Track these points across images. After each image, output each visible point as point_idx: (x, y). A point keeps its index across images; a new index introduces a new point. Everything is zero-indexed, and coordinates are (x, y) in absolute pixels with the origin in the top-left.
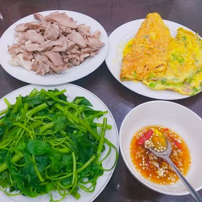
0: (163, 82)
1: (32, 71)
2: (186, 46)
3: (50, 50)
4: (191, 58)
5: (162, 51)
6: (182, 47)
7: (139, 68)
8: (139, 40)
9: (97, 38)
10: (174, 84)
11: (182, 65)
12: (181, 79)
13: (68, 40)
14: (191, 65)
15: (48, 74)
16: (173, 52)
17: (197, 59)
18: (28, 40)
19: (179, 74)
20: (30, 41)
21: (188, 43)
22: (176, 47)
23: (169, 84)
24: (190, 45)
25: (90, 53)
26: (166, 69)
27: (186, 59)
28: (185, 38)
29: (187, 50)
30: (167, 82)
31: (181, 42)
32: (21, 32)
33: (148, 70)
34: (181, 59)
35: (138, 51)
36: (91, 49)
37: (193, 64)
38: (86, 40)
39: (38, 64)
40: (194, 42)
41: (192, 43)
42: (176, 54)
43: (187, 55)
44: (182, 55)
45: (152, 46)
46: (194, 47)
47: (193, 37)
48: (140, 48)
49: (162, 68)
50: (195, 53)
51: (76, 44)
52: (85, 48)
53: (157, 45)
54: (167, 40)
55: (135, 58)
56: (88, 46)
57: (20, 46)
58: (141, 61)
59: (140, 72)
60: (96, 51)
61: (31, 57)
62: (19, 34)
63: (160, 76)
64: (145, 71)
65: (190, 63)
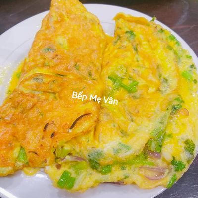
0: (94, 164)
2: (136, 50)
4: (151, 77)
5: (85, 74)
6: (129, 54)
7: (30, 135)
11: (134, 97)
14: (154, 93)
17: (165, 75)
19: (131, 127)
21: (140, 43)
22: (117, 57)
24: (145, 47)
26: (98, 121)
27: (141, 82)
28: (131, 33)
29: (140, 59)
30: (102, 161)
31: (125, 43)
33: (53, 135)
34: (130, 82)
35: (26, 91)
37: (159, 90)
40: (150, 38)
41: (149, 41)
43: (142, 70)
44: (131, 74)
45: (60, 69)
46: (153, 49)
47: (146, 28)
48: (32, 82)
49: (86, 124)
50: (159, 62)
53: (73, 63)
54: (95, 47)
55: (20, 110)
59: (32, 146)
64: (48, 142)
65: (152, 90)
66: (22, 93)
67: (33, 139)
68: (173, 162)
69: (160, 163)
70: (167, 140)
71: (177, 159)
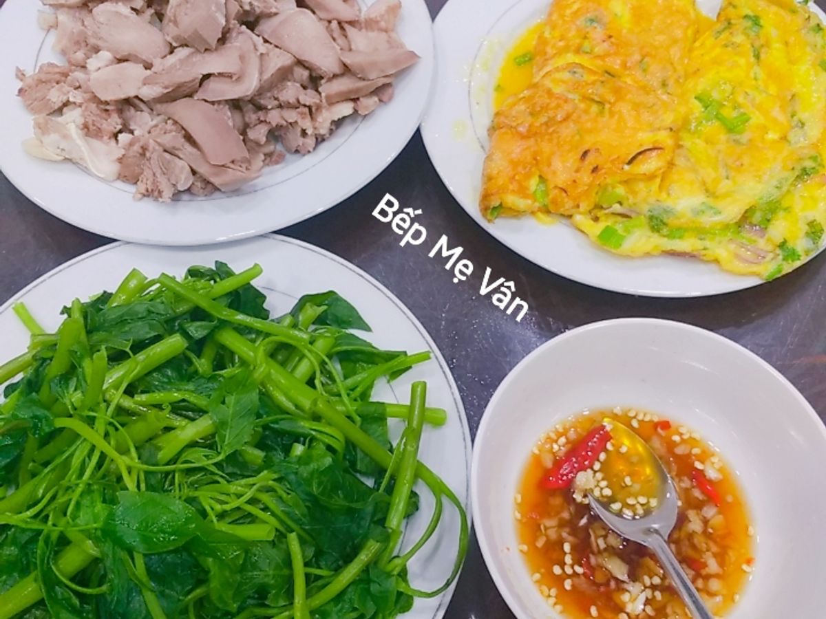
0: (657, 223)
1: (120, 185)
2: (757, 57)
3: (190, 95)
4: (777, 113)
5: (655, 83)
6: (742, 61)
7: (557, 164)
8: (562, 38)
9: (386, 31)
10: (701, 233)
11: (737, 142)
12: (732, 211)
13: (263, 48)
14: (774, 142)
15: (185, 197)
16: (702, 84)
17: (803, 115)
18: (97, 50)
19: (725, 185)
20: (105, 55)
21: (767, 45)
22: (716, 62)
23: (679, 232)
24: (775, 55)
25: (355, 100)
26: (671, 164)
27: (756, 119)
28: (756, 21)
29: (762, 75)
30: (671, 221)
31: (739, 39)
32: (70, 7)
33: (595, 170)
34: (734, 114)
35: (557, 90)
36: (361, 84)
37: (784, 138)
38: (341, 41)
39: (143, 155)
40: (792, 40)
41: (787, 44)
42: (715, 95)
43: (760, 98)
44: (741, 99)
45: (615, 64)
46: (792, 62)
47: (788, 17)
48: (566, 75)
49: (652, 164)
50: (797, 88)
51: (300, 63)
52: (335, 76)
53: (637, 57)
54: (679, 33)
55: (543, 119)
56: (346, 70)
57: (66, 75)
58: (567, 131)
59: (562, 178)
60: (381, 91)
61: (114, 122)
62: (63, 17)
63: (646, 197)
64: (586, 178)
65: (772, 136)
66: (549, 92)
67: (562, 169)
68: (782, 245)
69: (762, 243)
70: (781, 214)
71: (790, 245)
